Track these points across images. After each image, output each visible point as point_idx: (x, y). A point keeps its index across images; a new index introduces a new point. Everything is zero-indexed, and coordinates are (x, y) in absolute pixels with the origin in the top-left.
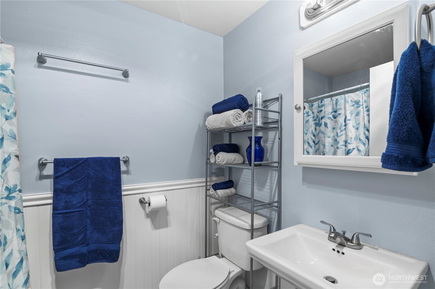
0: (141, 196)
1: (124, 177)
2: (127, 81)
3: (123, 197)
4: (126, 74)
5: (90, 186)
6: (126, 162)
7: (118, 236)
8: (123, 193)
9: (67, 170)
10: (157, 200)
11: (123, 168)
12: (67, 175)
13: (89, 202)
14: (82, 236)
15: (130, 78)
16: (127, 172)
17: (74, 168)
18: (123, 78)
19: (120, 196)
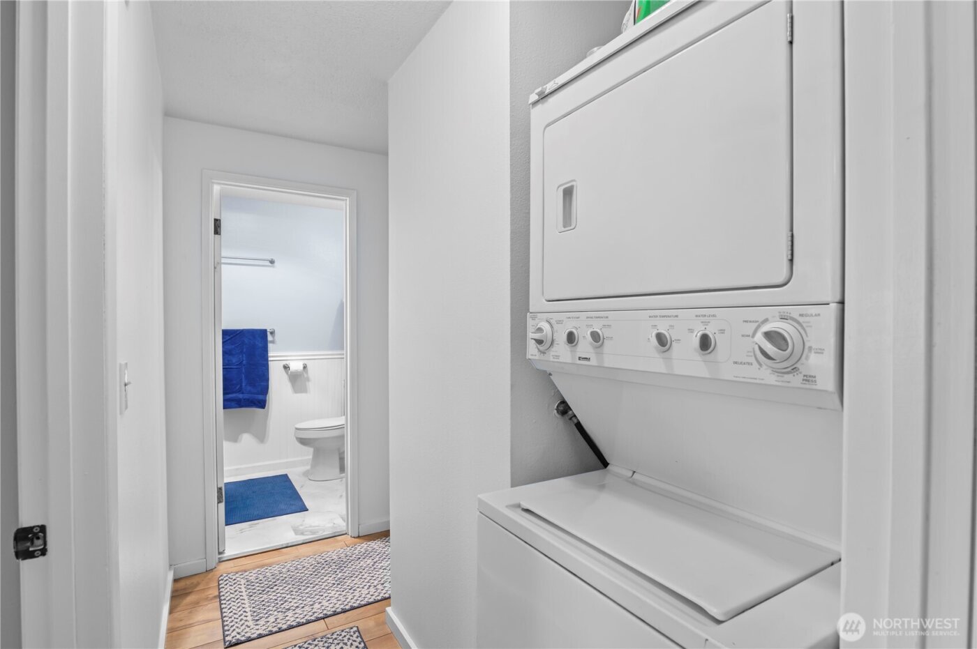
0: (284, 363)
1: (270, 346)
2: (273, 267)
3: (269, 362)
4: (272, 262)
5: (245, 350)
6: (272, 333)
7: (265, 390)
8: (270, 359)
9: (229, 338)
10: (296, 366)
11: (270, 338)
12: (229, 341)
13: (244, 362)
14: (238, 387)
15: (276, 264)
16: (273, 342)
17: (234, 337)
18: (270, 264)
19: (267, 360)
